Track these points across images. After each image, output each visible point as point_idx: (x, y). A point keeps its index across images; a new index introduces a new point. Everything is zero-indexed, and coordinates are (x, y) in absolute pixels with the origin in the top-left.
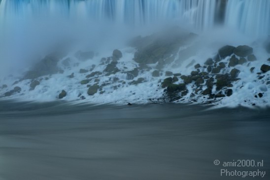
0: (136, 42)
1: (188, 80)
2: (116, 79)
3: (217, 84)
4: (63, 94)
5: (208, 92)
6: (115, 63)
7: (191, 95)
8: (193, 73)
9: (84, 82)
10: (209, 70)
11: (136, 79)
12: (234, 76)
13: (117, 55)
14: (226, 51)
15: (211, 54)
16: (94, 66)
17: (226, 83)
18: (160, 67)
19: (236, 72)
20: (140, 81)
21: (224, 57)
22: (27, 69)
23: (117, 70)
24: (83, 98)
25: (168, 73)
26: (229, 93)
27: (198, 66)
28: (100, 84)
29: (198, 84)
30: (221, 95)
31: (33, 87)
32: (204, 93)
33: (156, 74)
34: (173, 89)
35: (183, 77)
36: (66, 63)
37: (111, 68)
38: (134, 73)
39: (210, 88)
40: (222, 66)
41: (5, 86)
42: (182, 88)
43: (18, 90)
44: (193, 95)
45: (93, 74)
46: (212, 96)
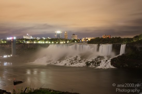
0: (81, 54)
1: (91, 62)
2: (76, 62)
3: (97, 63)
4: (66, 64)
5: (95, 65)
6: (76, 58)
7: (91, 66)
8: (92, 61)
9: (70, 62)
10: (95, 61)
11: (80, 62)
12: (100, 62)
13: (77, 57)
14: (99, 57)
15: (96, 57)
16: (72, 59)
17: (99, 63)
18: (85, 59)
19: (101, 61)
20: (81, 62)
21: (98, 58)
22: (59, 59)
23: (77, 60)
24: (70, 65)
25: (87, 61)
26: (99, 65)
27: (93, 60)
28: (73, 62)
29: (93, 63)
30: (97, 66)
31: (60, 62)
32: (94, 65)
33: (84, 61)
34: (88, 64)
35: (90, 62)
36: (67, 58)
37: (76, 59)
38: (80, 60)
39: (95, 64)
40: (98, 60)
41: (54, 62)
42: (90, 64)
43: (57, 63)
44: (92, 65)
45: (72, 60)
46: (96, 66)
